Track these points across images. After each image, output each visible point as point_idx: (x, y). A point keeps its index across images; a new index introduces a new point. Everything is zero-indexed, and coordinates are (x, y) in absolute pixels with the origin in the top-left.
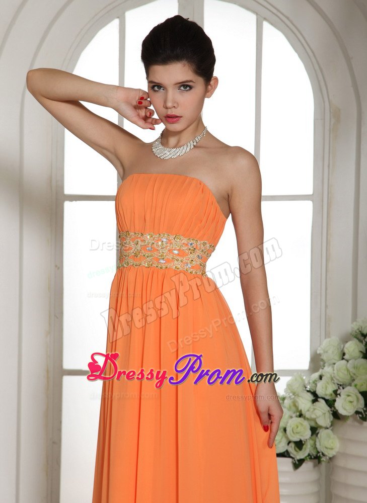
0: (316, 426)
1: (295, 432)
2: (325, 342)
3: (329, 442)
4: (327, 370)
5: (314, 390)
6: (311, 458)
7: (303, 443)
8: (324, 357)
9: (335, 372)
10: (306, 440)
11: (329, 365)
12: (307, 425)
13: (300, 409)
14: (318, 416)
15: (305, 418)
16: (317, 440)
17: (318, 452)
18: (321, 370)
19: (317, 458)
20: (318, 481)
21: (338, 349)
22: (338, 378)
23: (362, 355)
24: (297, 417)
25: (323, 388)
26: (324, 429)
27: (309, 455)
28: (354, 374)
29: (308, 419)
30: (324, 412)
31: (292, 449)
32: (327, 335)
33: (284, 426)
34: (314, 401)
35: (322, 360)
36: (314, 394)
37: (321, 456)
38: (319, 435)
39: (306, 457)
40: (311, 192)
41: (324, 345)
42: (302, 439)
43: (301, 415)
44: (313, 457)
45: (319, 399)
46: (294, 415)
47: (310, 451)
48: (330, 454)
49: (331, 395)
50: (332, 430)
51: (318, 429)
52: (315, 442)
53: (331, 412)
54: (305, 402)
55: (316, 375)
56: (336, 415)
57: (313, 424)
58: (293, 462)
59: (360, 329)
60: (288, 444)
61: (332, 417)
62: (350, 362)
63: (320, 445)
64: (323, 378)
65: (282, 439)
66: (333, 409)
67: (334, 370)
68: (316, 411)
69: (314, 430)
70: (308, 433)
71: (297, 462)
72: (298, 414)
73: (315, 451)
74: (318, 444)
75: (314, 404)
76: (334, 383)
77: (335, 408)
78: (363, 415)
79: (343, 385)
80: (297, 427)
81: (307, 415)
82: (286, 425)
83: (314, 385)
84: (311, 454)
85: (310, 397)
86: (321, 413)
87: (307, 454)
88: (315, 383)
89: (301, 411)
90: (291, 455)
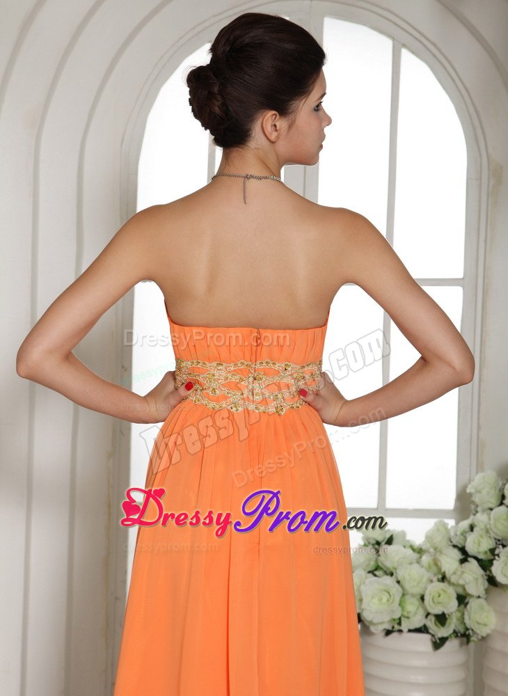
0: (464, 594)
1: (435, 601)
2: (478, 479)
3: (483, 617)
4: (481, 519)
5: (463, 544)
6: (457, 636)
7: (447, 616)
8: (477, 499)
9: (492, 522)
10: (451, 613)
11: (483, 511)
12: (452, 593)
13: (443, 571)
14: (467, 581)
15: (449, 582)
16: (466, 613)
17: (467, 629)
18: (472, 517)
19: (464, 636)
20: (465, 665)
21: (495, 488)
22: (495, 531)
24: (439, 580)
25: (474, 543)
26: (475, 598)
27: (455, 632)
29: (453, 584)
30: (475, 576)
31: (431, 623)
32: (480, 467)
33: (422, 593)
34: (463, 561)
35: (473, 502)
36: (463, 550)
37: (471, 634)
38: (468, 607)
39: (450, 635)
40: (461, 276)
41: (476, 481)
42: (446, 612)
43: (444, 579)
44: (459, 635)
45: (469, 559)
46: (435, 579)
47: (456, 627)
48: (483, 632)
49: (486, 552)
50: (486, 599)
51: (468, 598)
52: (463, 614)
53: (486, 577)
54: (450, 561)
55: (465, 524)
56: (492, 581)
57: (460, 591)
58: (432, 640)
60: (427, 616)
61: (486, 583)
63: (470, 619)
64: (475, 530)
65: (417, 609)
66: (488, 573)
67: (490, 519)
68: (465, 575)
69: (462, 599)
70: (454, 603)
71: (438, 641)
72: (440, 577)
73: (462, 626)
74: (466, 617)
75: (463, 565)
76: (490, 537)
77: (491, 571)
79: (502, 539)
80: (439, 596)
81: (453, 579)
82: (424, 592)
83: (462, 537)
84: (457, 630)
85: (457, 555)
86: (472, 577)
87: (451, 631)
88: (464, 534)
89: (444, 572)
90: (430, 631)
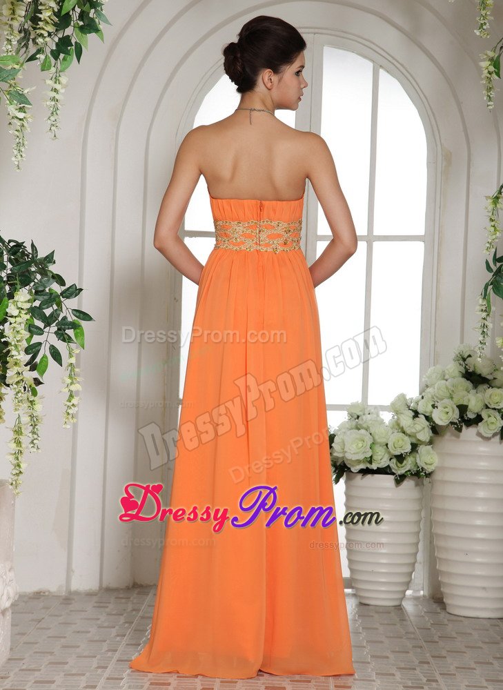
0: (416, 442)
1: (395, 446)
3: (429, 458)
4: (429, 391)
5: (416, 408)
6: (411, 474)
7: (404, 457)
8: (428, 382)
9: (436, 390)
10: (407, 454)
12: (407, 440)
14: (418, 430)
15: (406, 434)
16: (417, 455)
17: (418, 467)
19: (417, 473)
23: (461, 375)
24: (399, 432)
25: (423, 406)
26: (423, 445)
28: (453, 391)
29: (409, 436)
30: (423, 426)
31: (393, 464)
33: (386, 441)
36: (415, 411)
37: (421, 470)
38: (419, 452)
39: (406, 473)
42: (403, 453)
43: (402, 431)
45: (419, 416)
46: (396, 432)
47: (411, 467)
48: (429, 469)
49: (429, 409)
50: (431, 445)
51: (418, 444)
52: (415, 457)
53: (430, 426)
54: (406, 419)
57: (414, 440)
58: (395, 479)
59: (461, 353)
60: (390, 458)
61: (431, 431)
62: (449, 380)
63: (420, 460)
64: (424, 398)
65: (383, 454)
66: (431, 423)
68: (416, 426)
69: (414, 446)
70: (409, 448)
71: (398, 479)
72: (400, 429)
73: (415, 466)
75: (415, 419)
78: (458, 426)
80: (398, 442)
81: (408, 431)
83: (416, 404)
84: (412, 470)
85: (411, 414)
86: (421, 428)
87: (407, 470)
89: (402, 427)
90: (393, 471)
